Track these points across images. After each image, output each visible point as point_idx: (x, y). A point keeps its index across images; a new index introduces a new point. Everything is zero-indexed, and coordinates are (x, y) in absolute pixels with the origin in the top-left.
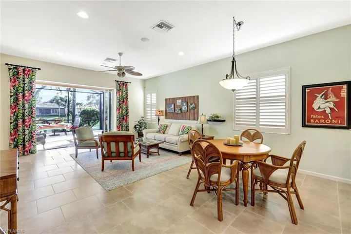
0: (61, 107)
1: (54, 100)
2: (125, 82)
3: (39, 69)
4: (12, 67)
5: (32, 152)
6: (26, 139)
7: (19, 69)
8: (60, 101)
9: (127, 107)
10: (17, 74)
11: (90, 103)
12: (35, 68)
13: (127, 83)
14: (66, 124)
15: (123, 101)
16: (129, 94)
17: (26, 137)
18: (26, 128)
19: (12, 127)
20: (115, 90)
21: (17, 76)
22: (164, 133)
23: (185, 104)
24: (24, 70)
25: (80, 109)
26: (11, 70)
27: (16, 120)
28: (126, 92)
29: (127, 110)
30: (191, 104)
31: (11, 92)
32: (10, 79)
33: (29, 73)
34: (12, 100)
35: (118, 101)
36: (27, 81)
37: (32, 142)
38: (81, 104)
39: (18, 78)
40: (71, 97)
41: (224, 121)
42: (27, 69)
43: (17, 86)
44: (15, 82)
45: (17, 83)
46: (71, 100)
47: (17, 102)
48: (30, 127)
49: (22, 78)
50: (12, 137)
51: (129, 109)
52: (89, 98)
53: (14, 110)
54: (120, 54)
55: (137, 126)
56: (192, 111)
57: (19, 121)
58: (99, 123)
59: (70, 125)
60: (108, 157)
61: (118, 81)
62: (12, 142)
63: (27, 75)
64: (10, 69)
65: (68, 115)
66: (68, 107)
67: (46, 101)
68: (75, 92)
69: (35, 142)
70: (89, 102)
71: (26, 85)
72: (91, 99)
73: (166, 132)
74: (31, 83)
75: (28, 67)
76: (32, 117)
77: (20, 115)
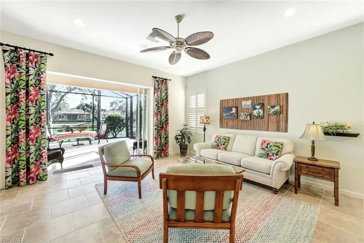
0: (86, 113)
1: (80, 107)
2: (165, 79)
3: (51, 55)
4: (8, 48)
5: (40, 179)
6: (31, 160)
7: (21, 53)
8: (85, 107)
9: (167, 112)
10: (17, 61)
11: (113, 110)
12: (45, 53)
13: (167, 79)
14: (91, 132)
15: (162, 104)
16: (169, 94)
17: (32, 156)
18: (31, 143)
19: (9, 143)
20: (152, 90)
21: (18, 63)
22: (225, 149)
23: (258, 107)
24: (28, 55)
25: (104, 115)
26: (7, 54)
27: (17, 131)
28: (165, 92)
29: (167, 115)
30: (273, 107)
31: (6, 87)
32: (5, 66)
33: (36, 60)
34: (9, 100)
35: (156, 103)
36: (32, 71)
37: (41, 163)
38: (105, 111)
39: (18, 66)
40: (96, 103)
41: (356, 135)
42: (32, 53)
43: (17, 79)
44: (14, 72)
45: (17, 74)
46: (96, 106)
47: (18, 103)
48: (38, 140)
49: (24, 67)
50: (9, 158)
51: (169, 114)
52: (112, 104)
53: (13, 116)
54: (179, 18)
55: (179, 137)
56: (273, 118)
57: (20, 133)
58: (125, 129)
59: (95, 133)
60: (178, 221)
61: (156, 78)
62: (9, 166)
63: (32, 63)
64: (4, 51)
65: (93, 121)
66: (93, 113)
67: (73, 108)
68: (100, 96)
69: (45, 164)
70: (112, 108)
71: (31, 77)
72: (114, 106)
73: (229, 147)
74: (39, 75)
75: (34, 51)
76: (40, 126)
77: (22, 124)
